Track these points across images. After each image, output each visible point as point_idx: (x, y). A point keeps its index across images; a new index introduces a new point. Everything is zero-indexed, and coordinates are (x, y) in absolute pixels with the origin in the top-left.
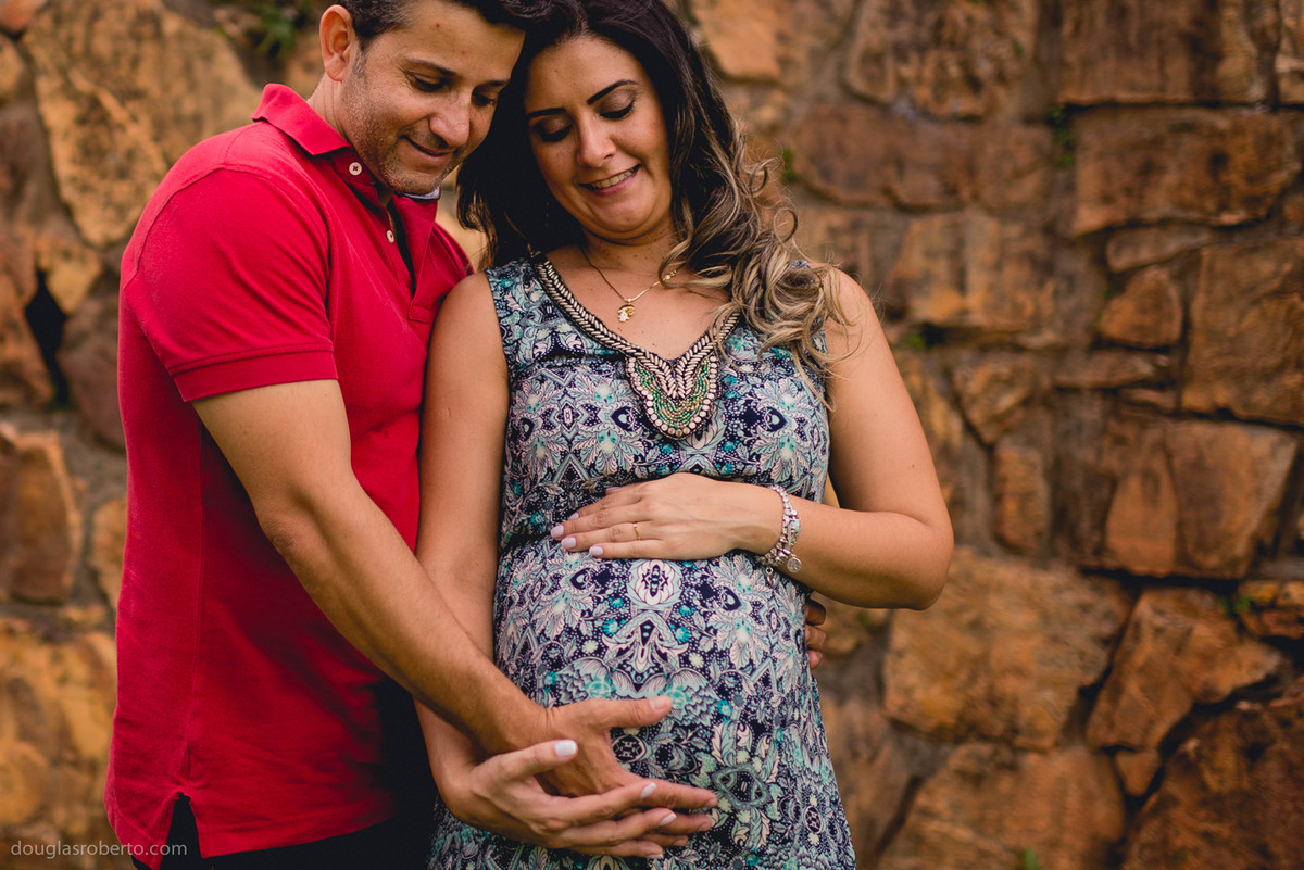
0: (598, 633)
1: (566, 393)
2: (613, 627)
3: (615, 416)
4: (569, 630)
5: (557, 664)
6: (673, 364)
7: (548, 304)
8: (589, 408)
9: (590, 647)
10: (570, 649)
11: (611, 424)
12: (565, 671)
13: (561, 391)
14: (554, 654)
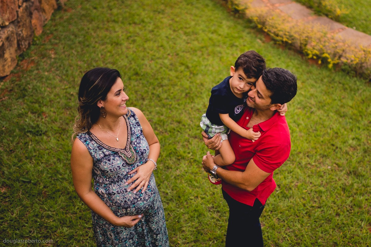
0: (139, 197)
1: (112, 165)
2: (141, 195)
3: (123, 166)
4: (134, 198)
5: (134, 203)
6: (125, 149)
7: (99, 147)
8: (118, 167)
9: (139, 199)
10: (136, 201)
11: (123, 167)
12: (136, 204)
13: (111, 165)
14: (133, 202)
